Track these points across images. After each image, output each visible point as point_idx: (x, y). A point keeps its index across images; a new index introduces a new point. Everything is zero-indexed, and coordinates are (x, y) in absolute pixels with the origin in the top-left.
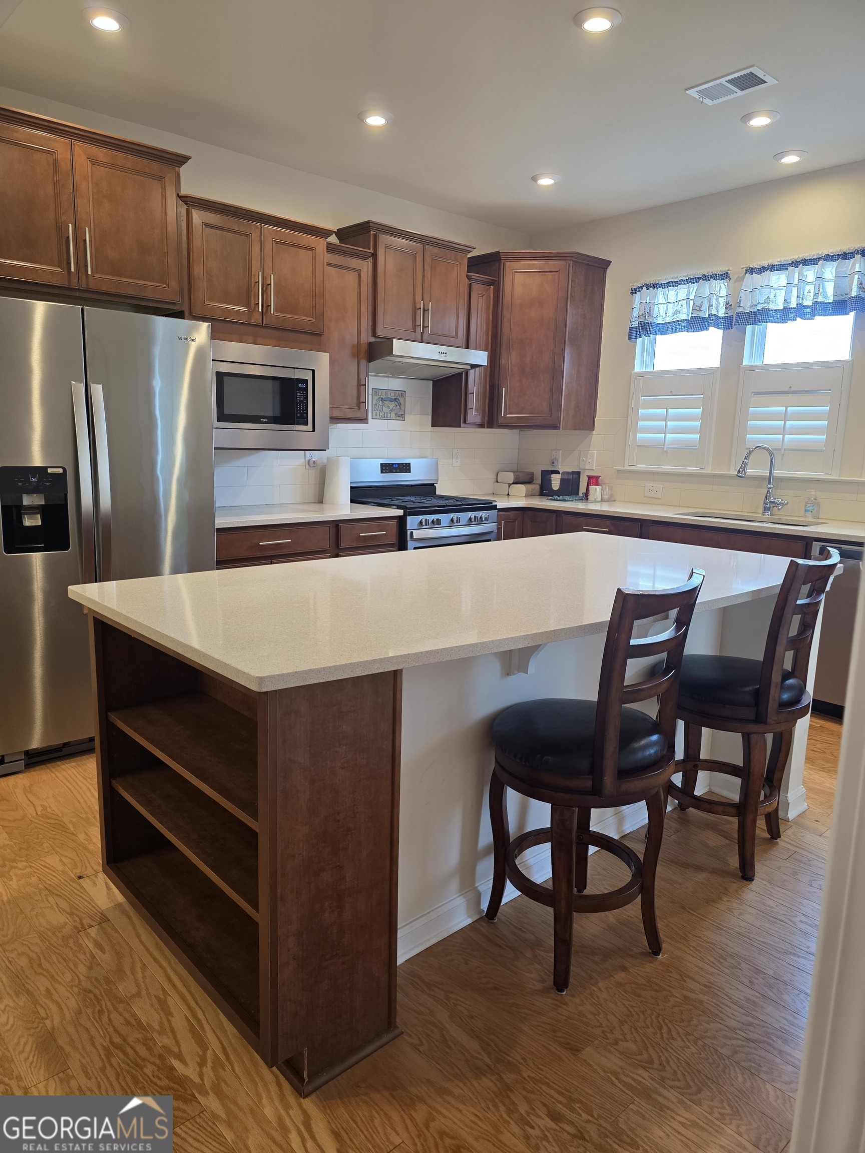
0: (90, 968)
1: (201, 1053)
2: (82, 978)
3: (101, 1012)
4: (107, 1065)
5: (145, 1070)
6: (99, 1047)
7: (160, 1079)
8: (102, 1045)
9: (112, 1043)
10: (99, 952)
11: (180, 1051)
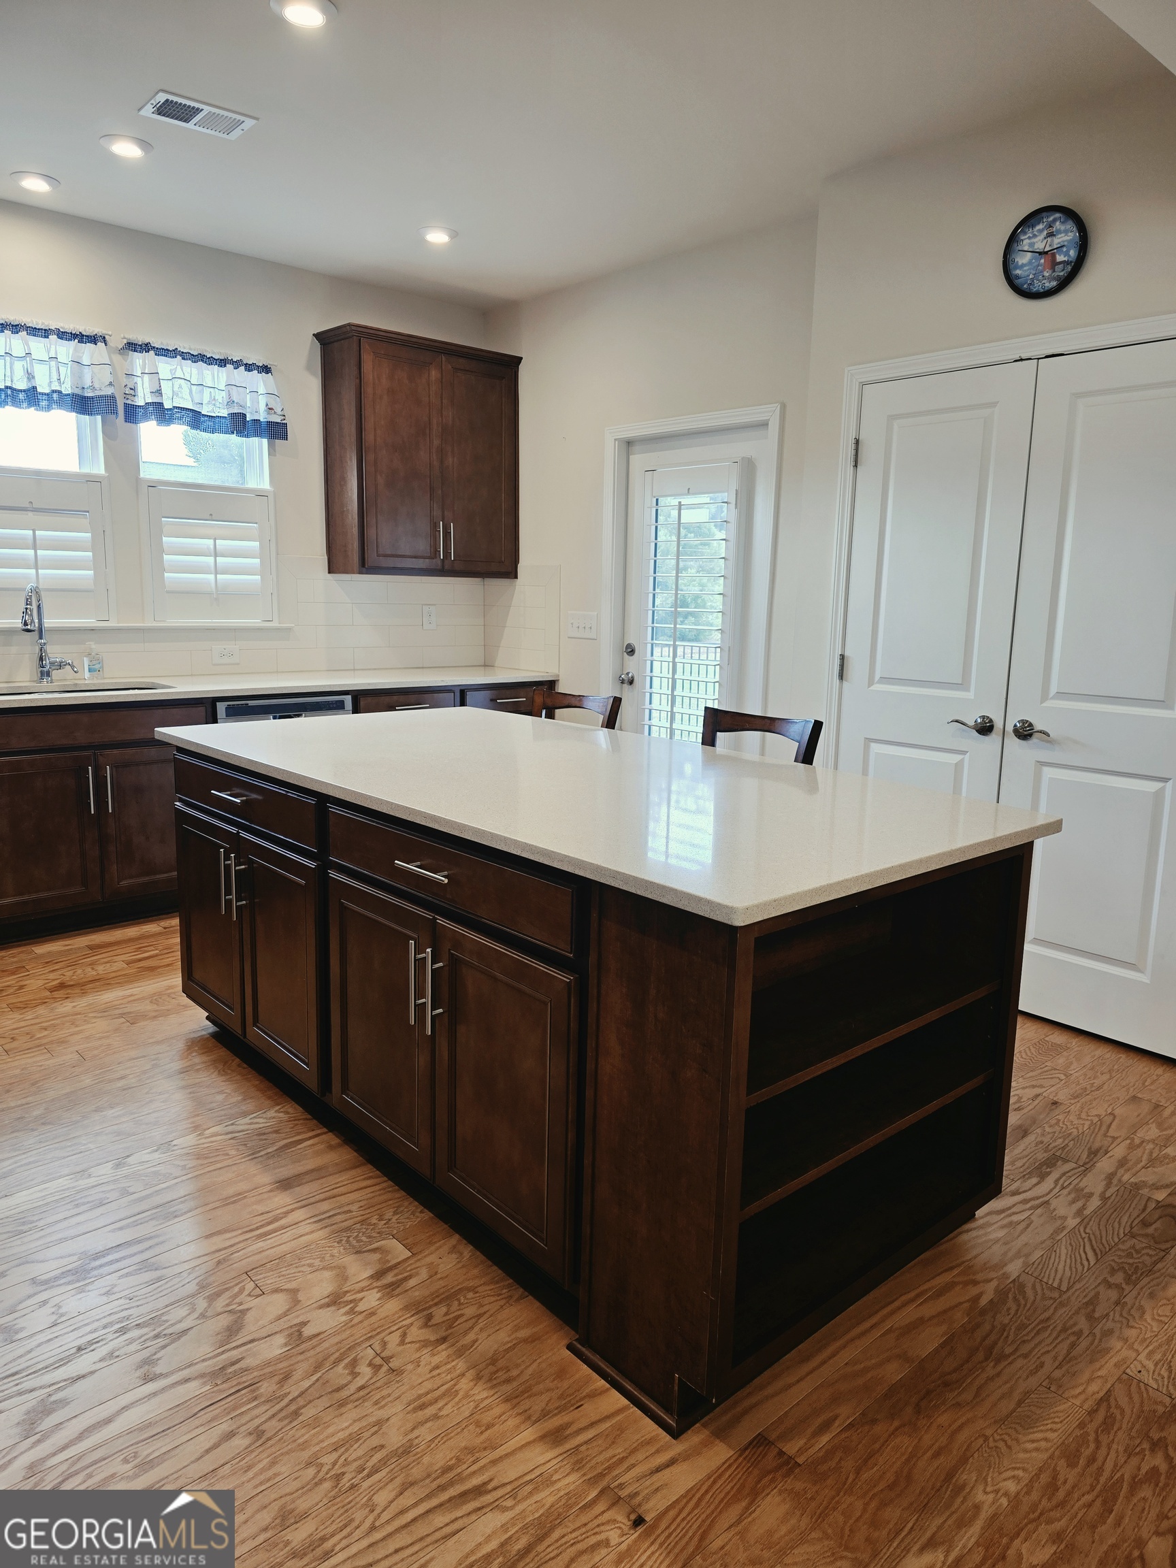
0: (874, 1421)
1: (961, 1286)
2: (896, 1423)
3: (946, 1384)
4: (1018, 1354)
5: (1006, 1321)
6: (999, 1368)
7: (1009, 1309)
8: (994, 1367)
9: (986, 1359)
10: (837, 1423)
11: (968, 1301)
